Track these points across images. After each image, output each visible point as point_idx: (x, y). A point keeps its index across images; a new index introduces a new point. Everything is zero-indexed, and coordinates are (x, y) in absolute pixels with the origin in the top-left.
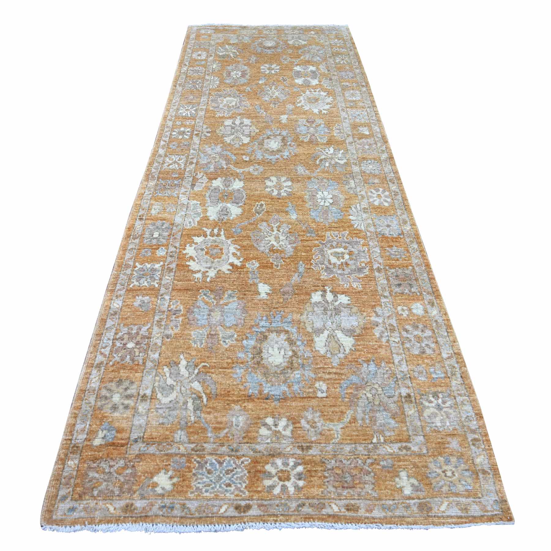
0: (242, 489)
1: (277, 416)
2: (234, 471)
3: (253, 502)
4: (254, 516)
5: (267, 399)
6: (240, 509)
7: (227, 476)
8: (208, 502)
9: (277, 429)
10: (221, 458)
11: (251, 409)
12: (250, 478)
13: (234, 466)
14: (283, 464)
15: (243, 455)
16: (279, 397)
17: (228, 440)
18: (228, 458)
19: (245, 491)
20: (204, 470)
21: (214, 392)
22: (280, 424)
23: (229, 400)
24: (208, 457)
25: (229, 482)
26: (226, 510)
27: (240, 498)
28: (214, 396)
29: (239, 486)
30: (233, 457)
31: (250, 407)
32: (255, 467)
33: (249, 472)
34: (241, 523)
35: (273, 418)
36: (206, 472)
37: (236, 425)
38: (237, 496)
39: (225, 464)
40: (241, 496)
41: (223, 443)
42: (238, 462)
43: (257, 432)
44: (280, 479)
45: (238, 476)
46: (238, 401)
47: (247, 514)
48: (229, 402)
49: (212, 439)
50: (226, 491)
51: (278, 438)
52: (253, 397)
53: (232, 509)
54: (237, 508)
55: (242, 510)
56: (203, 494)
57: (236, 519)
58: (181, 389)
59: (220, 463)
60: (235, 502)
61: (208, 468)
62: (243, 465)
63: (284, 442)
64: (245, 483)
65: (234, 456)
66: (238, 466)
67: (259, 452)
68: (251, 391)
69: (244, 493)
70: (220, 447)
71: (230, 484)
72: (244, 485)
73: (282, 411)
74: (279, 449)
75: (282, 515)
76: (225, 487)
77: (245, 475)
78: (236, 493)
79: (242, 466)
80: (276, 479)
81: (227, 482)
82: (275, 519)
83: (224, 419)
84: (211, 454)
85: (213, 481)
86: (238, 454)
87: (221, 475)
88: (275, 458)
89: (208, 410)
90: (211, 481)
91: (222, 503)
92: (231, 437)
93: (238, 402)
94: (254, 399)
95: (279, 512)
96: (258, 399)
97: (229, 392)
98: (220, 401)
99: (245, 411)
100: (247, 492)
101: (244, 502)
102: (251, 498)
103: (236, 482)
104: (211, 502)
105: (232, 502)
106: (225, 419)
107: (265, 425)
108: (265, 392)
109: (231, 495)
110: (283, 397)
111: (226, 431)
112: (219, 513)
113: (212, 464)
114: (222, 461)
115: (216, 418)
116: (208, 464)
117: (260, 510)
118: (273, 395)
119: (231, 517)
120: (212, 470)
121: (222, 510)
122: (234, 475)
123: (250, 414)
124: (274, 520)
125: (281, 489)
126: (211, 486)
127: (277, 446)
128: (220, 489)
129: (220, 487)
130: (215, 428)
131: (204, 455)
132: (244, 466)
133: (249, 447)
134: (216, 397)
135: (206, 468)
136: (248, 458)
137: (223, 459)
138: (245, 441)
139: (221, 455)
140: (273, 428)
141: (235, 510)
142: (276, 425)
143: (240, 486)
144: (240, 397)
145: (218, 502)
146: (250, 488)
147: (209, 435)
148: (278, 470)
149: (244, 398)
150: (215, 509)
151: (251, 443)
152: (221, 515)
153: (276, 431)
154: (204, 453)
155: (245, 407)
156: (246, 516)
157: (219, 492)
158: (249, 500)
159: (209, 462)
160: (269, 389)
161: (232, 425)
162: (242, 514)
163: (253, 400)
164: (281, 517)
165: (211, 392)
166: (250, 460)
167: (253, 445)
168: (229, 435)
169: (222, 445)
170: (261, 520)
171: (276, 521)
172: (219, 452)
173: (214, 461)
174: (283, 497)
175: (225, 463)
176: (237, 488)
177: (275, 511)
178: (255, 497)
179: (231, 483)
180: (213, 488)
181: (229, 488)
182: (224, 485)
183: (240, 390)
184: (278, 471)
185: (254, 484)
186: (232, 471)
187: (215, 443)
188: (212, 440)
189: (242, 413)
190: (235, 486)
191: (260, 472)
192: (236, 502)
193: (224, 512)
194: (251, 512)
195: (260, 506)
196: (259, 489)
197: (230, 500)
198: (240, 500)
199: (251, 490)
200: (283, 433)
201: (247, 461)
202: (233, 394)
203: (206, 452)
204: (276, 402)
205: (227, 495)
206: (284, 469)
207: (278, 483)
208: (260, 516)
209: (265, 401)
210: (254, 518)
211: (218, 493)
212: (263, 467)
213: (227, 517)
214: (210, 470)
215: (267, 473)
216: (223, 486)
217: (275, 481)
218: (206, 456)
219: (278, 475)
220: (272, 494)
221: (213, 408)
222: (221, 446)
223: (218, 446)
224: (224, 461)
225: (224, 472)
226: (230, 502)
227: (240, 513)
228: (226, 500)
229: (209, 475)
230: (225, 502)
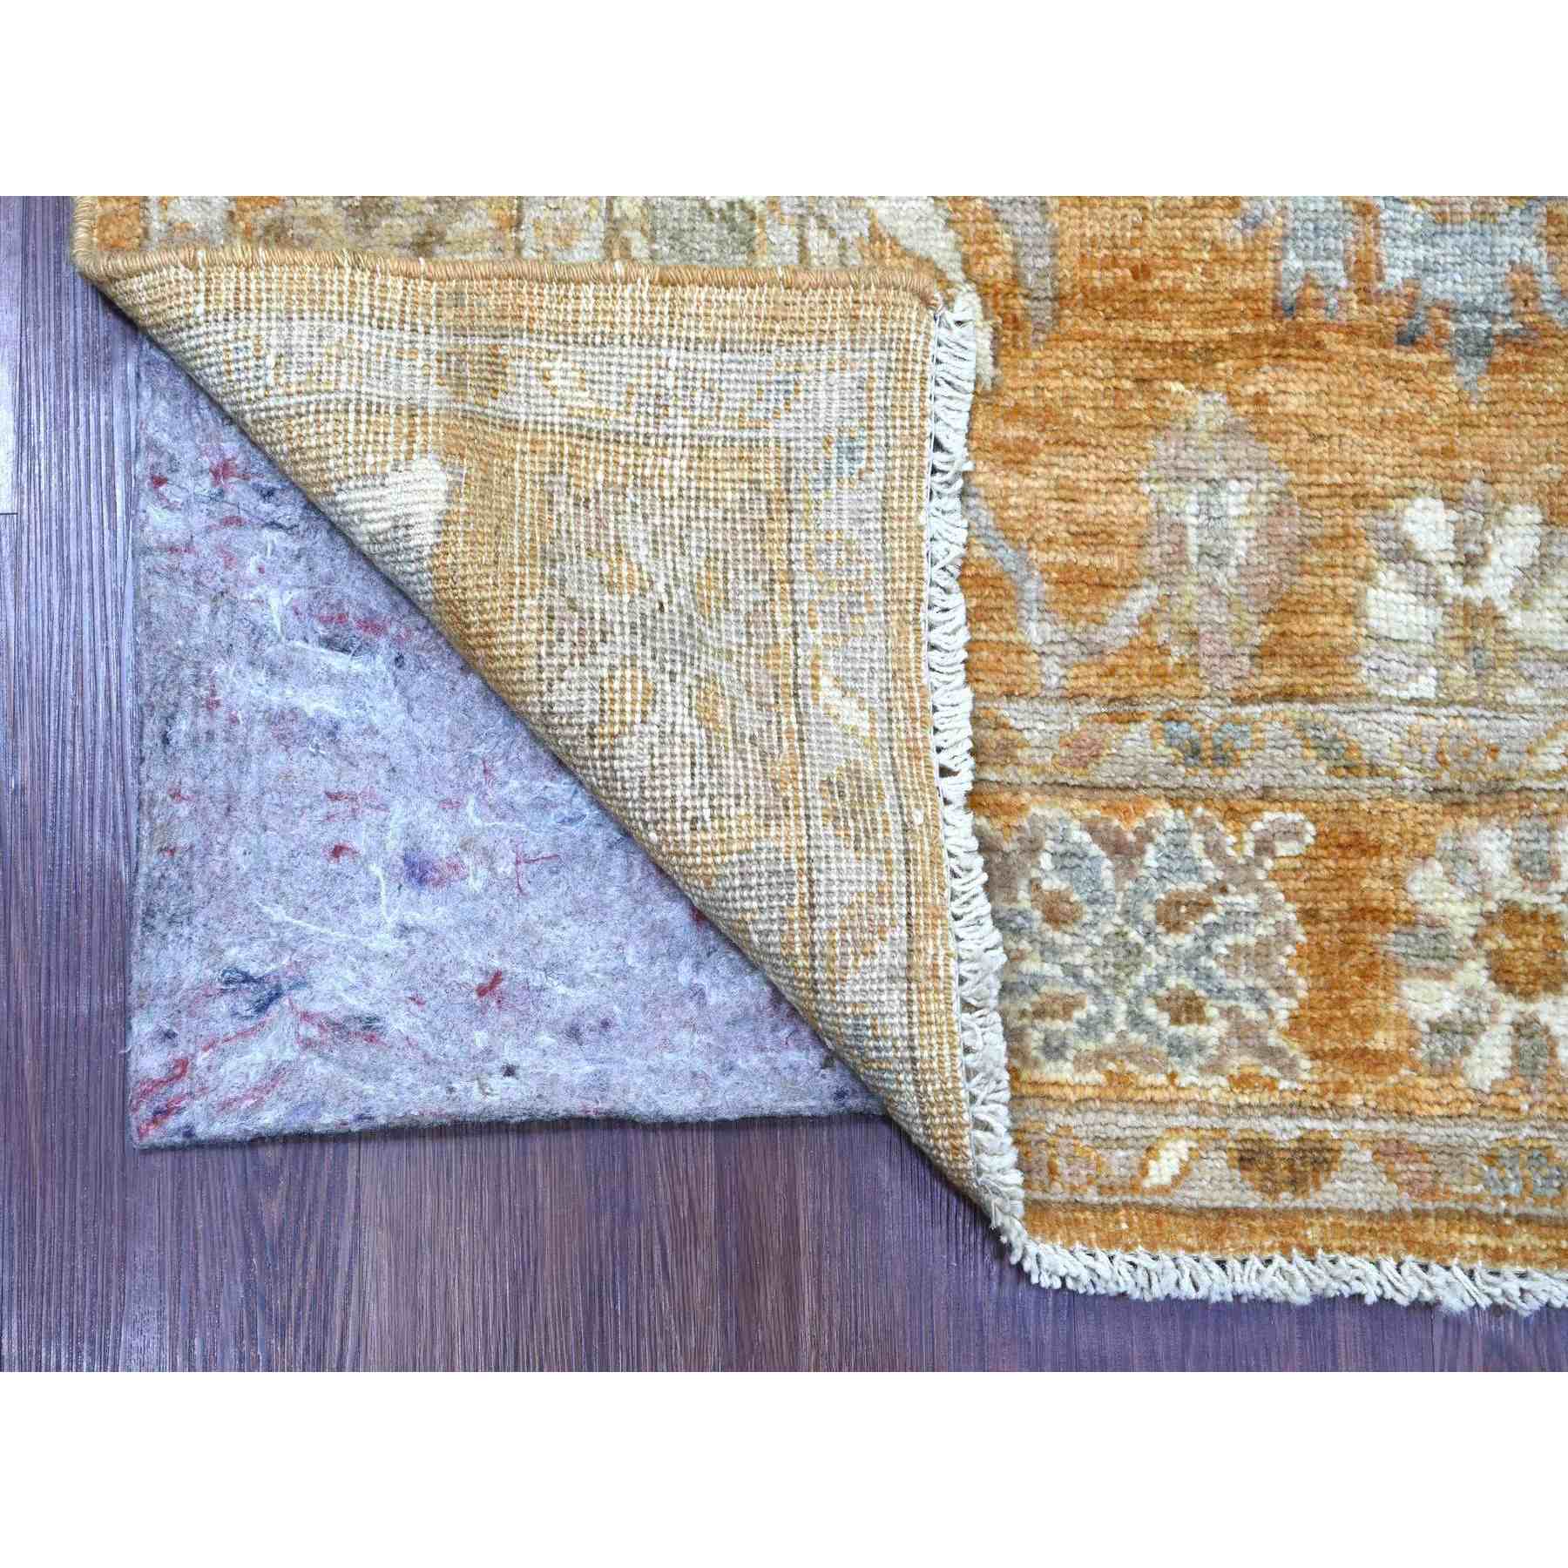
0: (1273, 1039)
1: (1476, 484)
2: (1209, 905)
3: (1340, 1126)
4: (1359, 1213)
5: (1408, 339)
6: (1270, 1168)
7: (1169, 940)
8: (1071, 1121)
9: (1475, 594)
10: (1126, 815)
11: (1305, 420)
12: (1317, 959)
13: (1213, 873)
14: (1517, 863)
15: (1266, 794)
16: (1484, 325)
17: (1161, 675)
18: (1168, 816)
19: (1294, 1050)
20: (1023, 895)
21: (1041, 275)
22: (1494, 557)
23: (1149, 348)
24: (1043, 810)
25: (1188, 983)
26: (1186, 1170)
27: (1266, 1098)
28: (1044, 312)
29: (1251, 1012)
30: (1199, 810)
31: (1293, 404)
32: (1343, 878)
33: (1309, 916)
34: (1285, 1250)
35: (1450, 501)
36: (1037, 914)
37: (1204, 552)
38: (1242, 1082)
39: (1151, 857)
40: (1271, 1085)
41: (1128, 700)
42: (1239, 844)
43: (1352, 610)
44: (1502, 974)
45: (1241, 938)
46: (1210, 353)
47: (1315, 1200)
48: (1148, 364)
49: (1051, 665)
50: (1178, 1049)
51: (1482, 672)
52: (1313, 316)
53: (1218, 1163)
54: (1251, 1157)
55: (1282, 1173)
56: (1036, 1063)
57: (1258, 1223)
58: (802, 243)
59: (1123, 851)
60: (1238, 1125)
61: (1046, 885)
62: (1269, 863)
63: (1524, 694)
64: (1286, 989)
65: (1207, 802)
66: (1237, 875)
67: (1373, 770)
68: (1293, 263)
69: (1290, 1068)
70: (1113, 730)
71: (1192, 997)
72: (1283, 1007)
73: (1510, 446)
74: (1494, 751)
75: (1524, 1220)
76: (1164, 1020)
77: (1285, 935)
78: (1240, 1062)
79: (1261, 875)
80: (1475, 973)
81: (1172, 982)
82: (1491, 1242)
83: (1123, 505)
84: (1059, 788)
85: (1088, 973)
86: (1234, 781)
87: (1135, 936)
88: (1465, 821)
89: (1013, 432)
90: (1074, 973)
91: (1156, 1124)
92: (1177, 652)
93: (1210, 363)
94: (1323, 335)
95: (1507, 1197)
96: (1352, 332)
97: (1142, 272)
98: (1083, 354)
99: (1261, 436)
100: (1305, 1063)
101: (1289, 1124)
102: (1331, 1103)
103: (1230, 984)
104: (1091, 1117)
105: (1219, 1124)
106: (1127, 507)
107: (1403, 553)
108: (1396, 276)
109: (1211, 1081)
110: (1511, 325)
111: (1140, 601)
112: (1147, 1184)
113: (1068, 859)
114: (1131, 837)
115: (1069, 493)
116: (1046, 861)
117: (1391, 1175)
118: (1449, 311)
119: (1223, 1213)
120: (1075, 897)
121: (1163, 1170)
122: (1213, 930)
123: (1294, 464)
124: (1484, 1247)
125: (1517, 1054)
126: (1078, 1014)
127: (1482, 728)
128: (1138, 1038)
129: (1136, 1020)
130: (1067, 579)
131: (1014, 789)
132: (1274, 875)
133: (1301, 728)
134: (1057, 318)
135: (1035, 885)
136: (1299, 817)
137: (1138, 823)
138: (1273, 682)
139: (1124, 794)
140: (1453, 585)
141: (1237, 1173)
142: (1470, 564)
143: (1263, 1016)
144: (1220, 317)
145: (1131, 1119)
146: (1322, 1027)
147: (1035, 632)
148: (1492, 906)
149: (1248, 328)
150: (1117, 1162)
151: (1313, 699)
152: (1162, 1201)
153: (1466, 604)
154: (1010, 775)
155: (1259, 399)
156: (1308, 1211)
157: (1130, 1056)
158: (1318, 1111)
159: (1048, 845)
160: (1421, 252)
161: (1177, 557)
162: (1286, 1198)
163: (1318, 345)
164: (1524, 1237)
165: (1016, 279)
166: (1310, 827)
167: (1327, 712)
168: (1162, 633)
169: (1124, 711)
170: (1410, 1245)
171: (1499, 1255)
172: (1103, 774)
173: (1079, 836)
174: (1525, 1107)
175: (1151, 849)
176: (1243, 1033)
177: (1479, 1188)
178: (1355, 1100)
179: (1201, 993)
180: (1089, 1028)
181: (1188, 1031)
182: (1160, 1005)
183: (1222, 257)
184: (1488, 916)
185: (1342, 1002)
186: (1203, 906)
187: (1075, 697)
188: (1052, 673)
189: (1241, 450)
190: (1227, 1013)
191: (1381, 916)
192: (1242, 1124)
193: (1176, 1180)
194: (1337, 1190)
195: (1389, 1152)
196: (1381, 1040)
197: (1201, 1109)
198: (1268, 1112)
199: (1328, 1045)
200: (1516, 620)
201: (1294, 833)
202: (1173, 294)
203: (1025, 774)
204: (1467, 371)
205: (1183, 1081)
206: (1528, 899)
207: (1494, 1010)
208: (1398, 1215)
209: (1394, 355)
210: (1362, 1230)
211: (1131, 1067)
212: (1396, 878)
213: (1200, 1213)
214: (1061, 897)
215: (1422, 931)
216: (1150, 1011)
217: (1469, 992)
218: (1025, 797)
219: (1489, 944)
220: (1460, 1082)
221: (1046, 417)
222: (1115, 718)
223: (1097, 718)
224: (1145, 836)
225: (1148, 911)
226: (1205, 1122)
227: (1274, 1193)
228: (1180, 1108)
229: (1052, 934)
230: (1174, 1122)
